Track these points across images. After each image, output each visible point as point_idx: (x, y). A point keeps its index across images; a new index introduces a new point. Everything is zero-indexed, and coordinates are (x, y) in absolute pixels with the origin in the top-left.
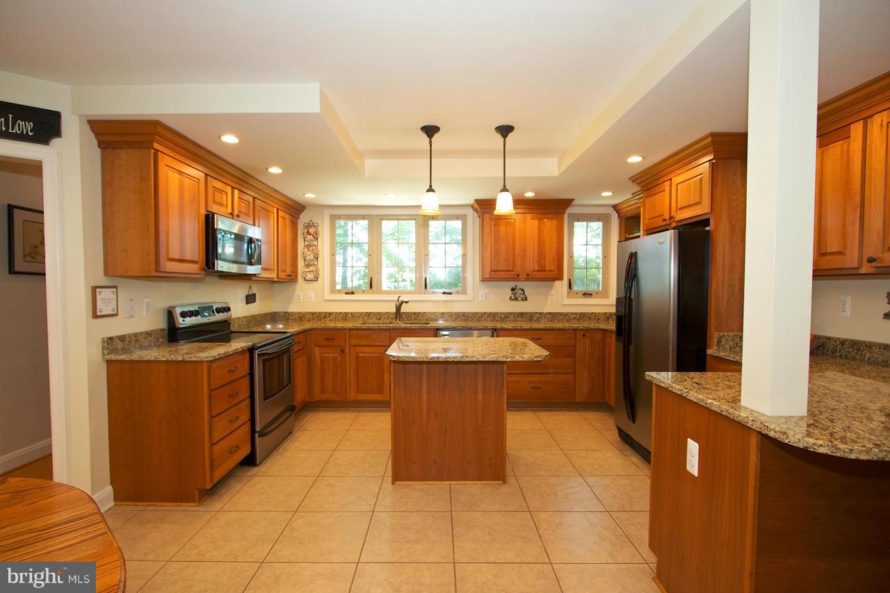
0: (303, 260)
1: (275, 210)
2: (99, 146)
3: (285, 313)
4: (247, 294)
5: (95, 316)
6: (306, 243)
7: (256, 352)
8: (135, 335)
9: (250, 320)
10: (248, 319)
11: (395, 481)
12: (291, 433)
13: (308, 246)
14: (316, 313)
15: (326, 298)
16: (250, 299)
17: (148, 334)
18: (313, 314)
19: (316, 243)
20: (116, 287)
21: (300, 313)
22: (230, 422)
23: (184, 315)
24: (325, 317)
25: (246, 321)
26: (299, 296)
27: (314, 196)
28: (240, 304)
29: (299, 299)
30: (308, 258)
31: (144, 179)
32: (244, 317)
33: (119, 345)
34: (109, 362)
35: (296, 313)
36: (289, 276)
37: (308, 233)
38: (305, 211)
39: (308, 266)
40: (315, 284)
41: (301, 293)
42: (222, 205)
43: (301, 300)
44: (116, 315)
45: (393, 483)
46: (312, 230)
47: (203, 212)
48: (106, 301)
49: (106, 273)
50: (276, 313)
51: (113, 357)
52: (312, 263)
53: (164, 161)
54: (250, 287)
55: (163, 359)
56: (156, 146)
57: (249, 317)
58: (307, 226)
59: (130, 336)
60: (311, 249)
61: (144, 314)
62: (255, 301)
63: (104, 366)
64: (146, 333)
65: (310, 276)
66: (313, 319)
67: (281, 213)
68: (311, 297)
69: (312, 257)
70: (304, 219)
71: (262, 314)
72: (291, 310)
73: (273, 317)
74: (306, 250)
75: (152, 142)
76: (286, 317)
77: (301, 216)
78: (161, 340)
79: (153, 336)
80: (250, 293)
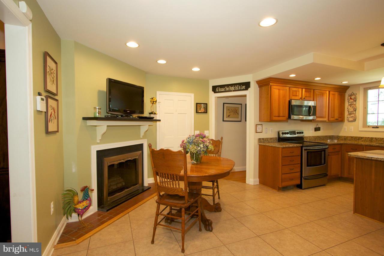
0: (348, 112)
1: (328, 92)
2: (259, 87)
3: (337, 136)
4: (315, 127)
5: (256, 132)
6: (350, 104)
7: (304, 148)
8: (267, 138)
9: (316, 138)
10: (315, 137)
11: (355, 213)
12: (324, 185)
13: (350, 105)
14: (354, 137)
15: (360, 130)
16: (317, 129)
17: (271, 139)
18: (352, 137)
19: (355, 103)
20: (262, 125)
21: (345, 136)
22: (290, 169)
23: (283, 133)
24: (359, 139)
25: (314, 138)
26: (345, 129)
27: (347, 82)
28: (312, 131)
29: (345, 130)
30: (350, 110)
31: (268, 94)
32: (313, 136)
33: (262, 141)
34: (259, 145)
35: (343, 136)
36: (336, 119)
37: (351, 98)
38: (349, 88)
39: (350, 114)
40: (354, 123)
41: (346, 127)
42: (296, 96)
43: (346, 131)
44: (262, 132)
45: (354, 213)
46: (353, 97)
47: (288, 100)
48: (259, 128)
49: (260, 121)
50: (333, 136)
51: (260, 144)
52: (352, 113)
53: (273, 87)
54: (317, 124)
55: (270, 145)
56: (271, 84)
57: (316, 136)
58: (350, 96)
59: (265, 138)
60: (352, 106)
61: (270, 132)
62: (320, 130)
63: (258, 146)
64: (270, 138)
65: (351, 119)
66: (352, 140)
67: (331, 93)
68: (351, 130)
69: (352, 110)
70: (348, 92)
71: (324, 136)
72: (341, 135)
73: (331, 138)
74: (349, 107)
75: (269, 83)
76: (338, 138)
77: (347, 91)
78: (275, 141)
79: (273, 139)
80: (317, 127)
